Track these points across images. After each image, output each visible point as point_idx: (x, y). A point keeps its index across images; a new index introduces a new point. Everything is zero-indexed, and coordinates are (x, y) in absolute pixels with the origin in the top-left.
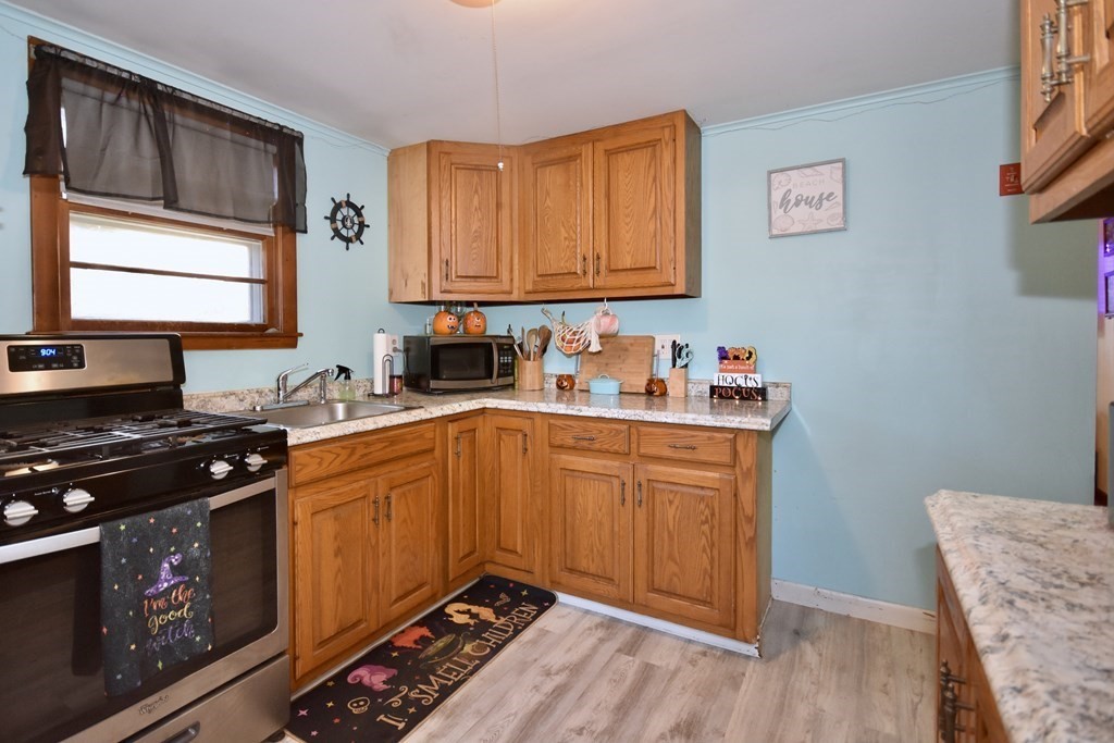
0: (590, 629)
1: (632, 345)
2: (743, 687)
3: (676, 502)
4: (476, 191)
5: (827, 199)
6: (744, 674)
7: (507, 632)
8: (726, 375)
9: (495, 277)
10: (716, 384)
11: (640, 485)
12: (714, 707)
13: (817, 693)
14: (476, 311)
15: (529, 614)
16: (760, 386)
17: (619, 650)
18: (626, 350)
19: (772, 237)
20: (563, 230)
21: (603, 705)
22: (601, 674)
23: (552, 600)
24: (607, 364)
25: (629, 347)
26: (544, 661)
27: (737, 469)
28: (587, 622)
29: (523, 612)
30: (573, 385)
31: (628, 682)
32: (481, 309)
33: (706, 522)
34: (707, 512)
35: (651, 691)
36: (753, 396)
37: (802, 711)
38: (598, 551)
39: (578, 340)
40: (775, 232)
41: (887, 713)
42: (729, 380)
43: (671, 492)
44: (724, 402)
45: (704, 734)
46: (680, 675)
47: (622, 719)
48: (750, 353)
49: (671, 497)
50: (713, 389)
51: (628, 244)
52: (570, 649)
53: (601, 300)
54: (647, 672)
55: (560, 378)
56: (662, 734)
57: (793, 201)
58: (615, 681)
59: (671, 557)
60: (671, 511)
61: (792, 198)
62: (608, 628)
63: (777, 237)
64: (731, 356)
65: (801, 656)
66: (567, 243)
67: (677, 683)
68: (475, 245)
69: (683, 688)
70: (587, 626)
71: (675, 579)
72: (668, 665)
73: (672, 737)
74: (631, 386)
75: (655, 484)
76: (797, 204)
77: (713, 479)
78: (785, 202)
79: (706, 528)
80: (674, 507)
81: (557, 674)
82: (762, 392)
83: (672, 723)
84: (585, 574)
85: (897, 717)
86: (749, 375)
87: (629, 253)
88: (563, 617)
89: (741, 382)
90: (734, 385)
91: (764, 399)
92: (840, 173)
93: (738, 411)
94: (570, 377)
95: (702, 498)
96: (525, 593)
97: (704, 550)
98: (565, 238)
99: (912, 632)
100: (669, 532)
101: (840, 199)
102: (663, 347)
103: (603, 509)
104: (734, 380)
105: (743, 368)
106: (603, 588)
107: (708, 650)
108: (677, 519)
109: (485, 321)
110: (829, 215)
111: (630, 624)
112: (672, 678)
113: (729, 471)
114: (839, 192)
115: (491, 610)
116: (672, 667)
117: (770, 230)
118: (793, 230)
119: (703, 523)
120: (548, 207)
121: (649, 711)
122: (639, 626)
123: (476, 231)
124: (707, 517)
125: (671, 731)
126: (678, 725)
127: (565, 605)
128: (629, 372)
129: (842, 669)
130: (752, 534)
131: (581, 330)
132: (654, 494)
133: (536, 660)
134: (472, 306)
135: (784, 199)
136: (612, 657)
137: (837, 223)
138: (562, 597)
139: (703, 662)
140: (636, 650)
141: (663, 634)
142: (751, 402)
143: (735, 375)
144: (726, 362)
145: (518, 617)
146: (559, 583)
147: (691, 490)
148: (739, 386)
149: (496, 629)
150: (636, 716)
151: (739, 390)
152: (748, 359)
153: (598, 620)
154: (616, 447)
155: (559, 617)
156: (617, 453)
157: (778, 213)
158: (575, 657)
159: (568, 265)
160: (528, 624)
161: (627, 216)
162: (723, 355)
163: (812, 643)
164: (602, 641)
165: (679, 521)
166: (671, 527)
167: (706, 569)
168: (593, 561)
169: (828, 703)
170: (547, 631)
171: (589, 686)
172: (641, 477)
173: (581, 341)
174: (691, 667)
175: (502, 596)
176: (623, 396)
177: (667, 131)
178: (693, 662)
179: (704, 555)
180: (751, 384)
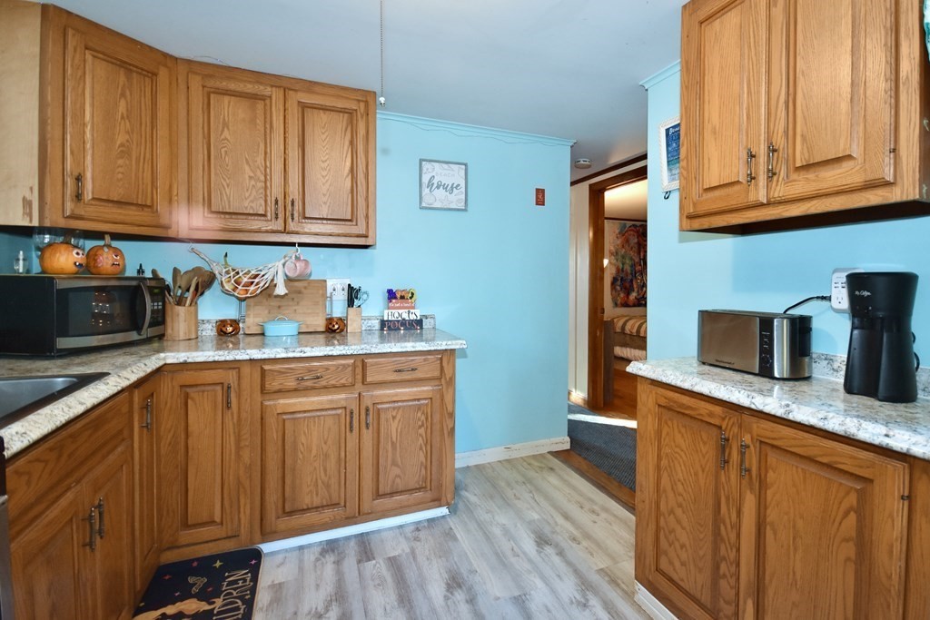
0: (317, 560)
1: (305, 288)
2: (458, 536)
3: (398, 417)
4: (123, 95)
5: (456, 188)
6: (451, 529)
7: (238, 609)
8: (393, 311)
9: (149, 207)
10: (386, 319)
11: (367, 410)
12: (456, 559)
13: (493, 516)
14: (109, 246)
15: (245, 580)
16: (419, 318)
17: (359, 562)
18: (300, 292)
19: (421, 208)
20: (247, 168)
21: (388, 608)
22: (364, 587)
23: (258, 555)
24: (279, 307)
25: (303, 290)
26: (305, 609)
27: (443, 380)
28: (310, 557)
29: (235, 582)
30: (236, 329)
31: (389, 579)
32: (115, 244)
33: (423, 425)
34: (423, 418)
35: (411, 575)
36: (414, 326)
37: (497, 531)
38: (323, 482)
39: (258, 284)
40: (424, 205)
41: (528, 509)
42: (396, 315)
43: (394, 408)
44: (392, 332)
45: (466, 578)
46: (417, 552)
47: (412, 607)
48: (413, 294)
49: (394, 414)
50: (383, 323)
51: (324, 195)
52: (318, 585)
53: (293, 244)
54: (393, 562)
55: (222, 325)
56: (445, 596)
57: (435, 185)
58: (379, 585)
59: (394, 463)
60: (394, 425)
61: (435, 181)
62: (333, 551)
63: (426, 208)
64: (398, 296)
65: (468, 501)
66: (253, 182)
67: (421, 559)
68: (120, 162)
69: (428, 559)
70: (313, 558)
71: (398, 480)
72: (403, 550)
73: (452, 593)
74: (308, 326)
75: (379, 406)
76: (438, 187)
77: (427, 391)
78: (430, 184)
79: (422, 431)
80: (396, 421)
81: (327, 610)
82: (420, 322)
83: (444, 586)
84: (308, 510)
85: (533, 508)
86: (411, 311)
87: (325, 203)
88: (282, 564)
89: (405, 316)
90: (400, 319)
91: (422, 328)
92: (463, 172)
93: (404, 339)
94: (235, 323)
95: (419, 408)
96: (218, 564)
97: (421, 449)
98: (250, 178)
99: (500, 462)
100: (392, 443)
101: (463, 190)
102: (334, 290)
103: (330, 442)
104: (400, 315)
105: (406, 305)
106: (328, 514)
107: (418, 526)
108: (399, 430)
109: (124, 259)
110: (456, 199)
111: (348, 538)
112: (414, 558)
113: (437, 382)
114: (463, 185)
115: (195, 600)
116: (408, 550)
117: (420, 203)
118: (436, 205)
119: (420, 427)
120: (226, 139)
121: (422, 587)
122: (356, 536)
123: (122, 145)
124: (423, 422)
125: (448, 591)
126: (448, 584)
127: (273, 553)
128: (304, 313)
129: (492, 497)
130: (452, 426)
131: (262, 273)
132: (379, 415)
133: (295, 613)
134: (103, 239)
135: (430, 181)
136: (359, 570)
137: (462, 206)
138: (266, 548)
139: (422, 535)
140: (372, 554)
141: (378, 531)
142: (413, 331)
143: (400, 311)
144: (394, 301)
145: (235, 589)
146: (275, 532)
147: (411, 403)
148: (404, 319)
149: (219, 613)
150: (418, 598)
151: (403, 323)
152: (411, 298)
153: (318, 549)
154: (342, 381)
155: (278, 567)
156: (344, 386)
157: (426, 191)
158: (328, 588)
159: (254, 205)
160: (253, 590)
161: (324, 169)
162: (391, 295)
163: (466, 490)
164: (338, 563)
165: (401, 432)
166: (394, 439)
167: (422, 463)
168: (317, 494)
169: (503, 518)
170: (280, 584)
171: (364, 602)
172: (367, 402)
173: (261, 285)
174: (418, 543)
175: (191, 580)
176: (302, 336)
177: (362, 105)
178: (417, 539)
179: (421, 452)
180: (412, 317)
